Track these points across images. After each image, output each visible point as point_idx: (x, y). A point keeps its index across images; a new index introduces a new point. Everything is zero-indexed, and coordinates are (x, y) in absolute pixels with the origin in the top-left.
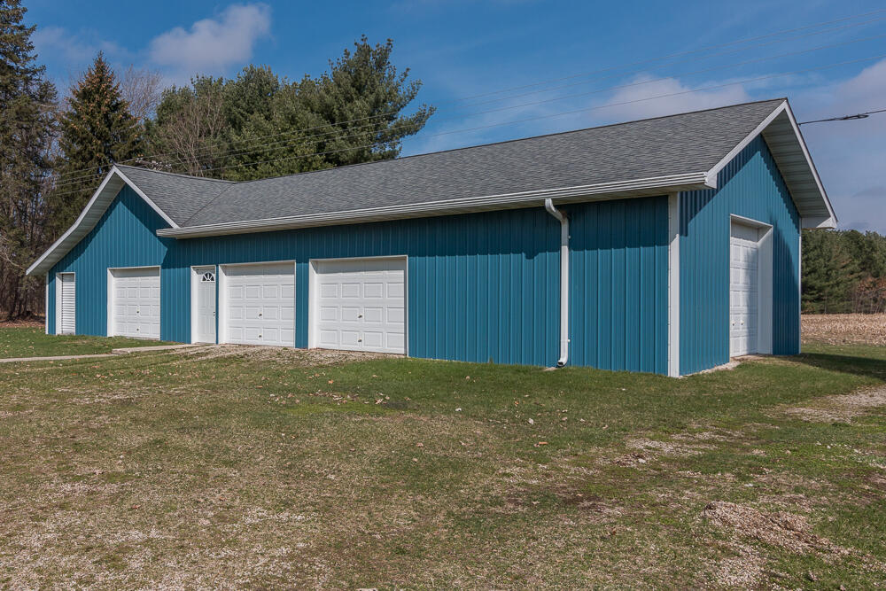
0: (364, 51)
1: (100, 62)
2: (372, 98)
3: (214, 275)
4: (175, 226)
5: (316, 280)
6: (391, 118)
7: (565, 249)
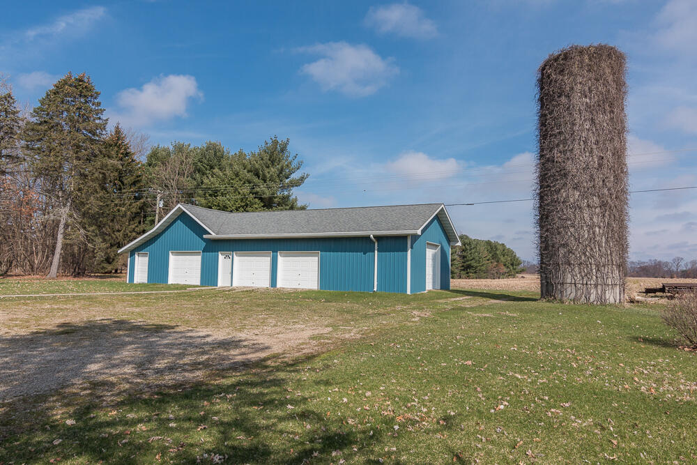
0: (275, 143)
1: (117, 128)
2: (279, 167)
3: (231, 257)
4: (213, 234)
5: (281, 260)
6: (287, 178)
7: (376, 252)
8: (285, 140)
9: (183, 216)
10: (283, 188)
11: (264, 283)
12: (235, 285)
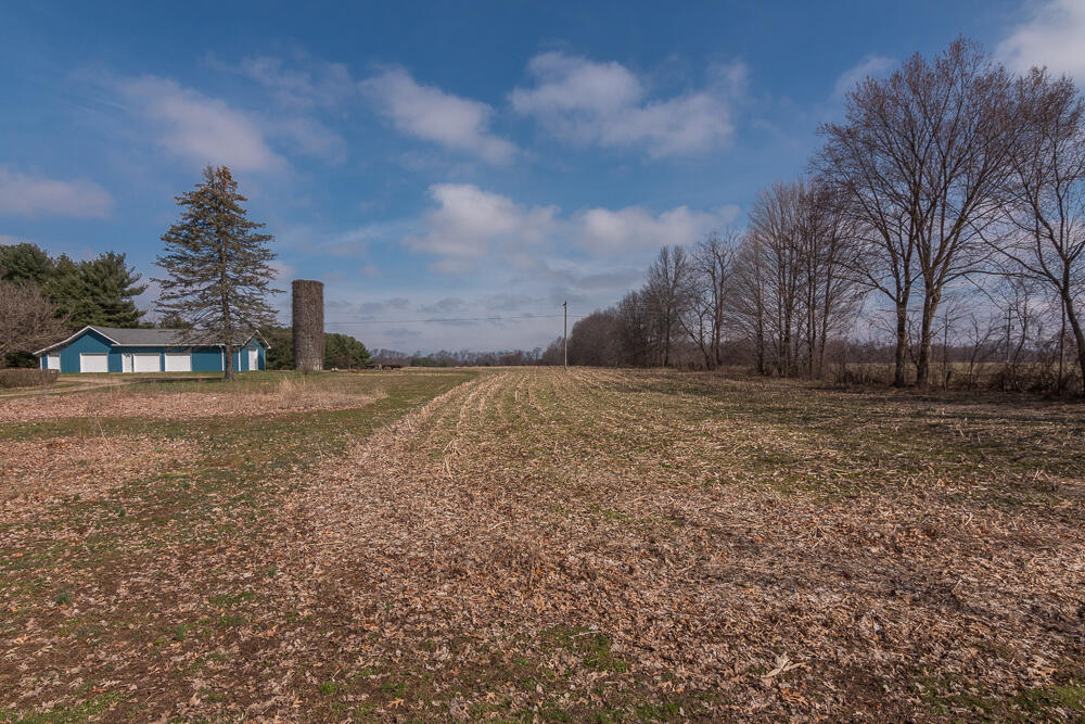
3: (131, 356)
4: (118, 343)
5: (167, 357)
8: (121, 254)
9: (90, 332)
10: (123, 295)
11: (158, 369)
12: (135, 371)
